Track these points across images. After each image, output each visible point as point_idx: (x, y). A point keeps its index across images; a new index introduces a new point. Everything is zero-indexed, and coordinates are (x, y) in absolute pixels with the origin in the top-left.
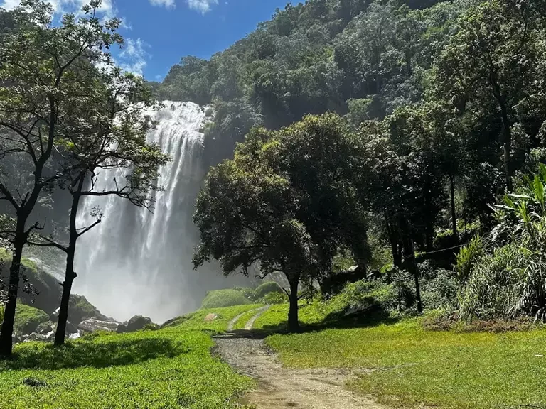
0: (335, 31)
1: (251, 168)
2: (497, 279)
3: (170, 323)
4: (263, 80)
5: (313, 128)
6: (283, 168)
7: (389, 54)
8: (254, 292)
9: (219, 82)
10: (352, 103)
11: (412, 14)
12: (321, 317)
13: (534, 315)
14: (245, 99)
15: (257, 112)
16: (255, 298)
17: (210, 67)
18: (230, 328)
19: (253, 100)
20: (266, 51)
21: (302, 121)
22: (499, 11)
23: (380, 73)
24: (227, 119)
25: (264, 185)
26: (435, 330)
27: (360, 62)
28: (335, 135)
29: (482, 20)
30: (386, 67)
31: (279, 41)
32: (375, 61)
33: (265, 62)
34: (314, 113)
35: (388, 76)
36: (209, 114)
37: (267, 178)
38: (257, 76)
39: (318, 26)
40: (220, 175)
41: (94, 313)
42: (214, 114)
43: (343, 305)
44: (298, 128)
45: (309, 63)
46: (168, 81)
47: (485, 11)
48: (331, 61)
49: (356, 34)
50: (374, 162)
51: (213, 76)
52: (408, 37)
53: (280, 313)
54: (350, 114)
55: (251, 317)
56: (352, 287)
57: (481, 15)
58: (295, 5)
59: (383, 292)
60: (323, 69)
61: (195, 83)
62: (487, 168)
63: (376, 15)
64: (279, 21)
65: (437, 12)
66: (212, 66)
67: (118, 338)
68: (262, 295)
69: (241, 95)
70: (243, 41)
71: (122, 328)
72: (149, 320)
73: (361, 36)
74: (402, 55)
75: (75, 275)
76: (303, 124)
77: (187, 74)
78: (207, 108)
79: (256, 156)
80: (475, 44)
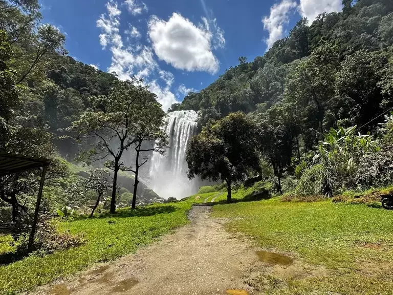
0: (251, 76)
1: (208, 137)
2: (311, 179)
3: (183, 200)
4: (220, 99)
5: (233, 118)
6: (221, 135)
7: (273, 84)
8: (219, 187)
9: (203, 101)
10: (258, 105)
11: (283, 66)
12: (242, 197)
13: (325, 194)
14: (213, 107)
15: (218, 112)
16: (219, 190)
17: (199, 96)
18: (205, 202)
19: (216, 108)
20: (222, 87)
21: (228, 115)
22: (314, 62)
23: (270, 92)
24: (206, 116)
25: (213, 143)
26: (285, 201)
27: (261, 89)
28: (242, 121)
29: (306, 67)
30: (273, 89)
31: (226, 82)
32: (267, 88)
33: (221, 91)
34: (233, 112)
35: (273, 93)
36: (199, 114)
37: (213, 141)
38: (218, 97)
39: (243, 75)
40: (195, 140)
41: (156, 196)
42: (201, 115)
43: (252, 192)
44: (227, 119)
45: (239, 90)
46: (183, 103)
47: (308, 63)
48: (249, 89)
49: (258, 77)
50: (260, 131)
51: (200, 99)
52: (282, 76)
53: (224, 196)
54: (257, 110)
55: (214, 197)
56: (256, 184)
57: (306, 65)
58: (234, 67)
59: (268, 186)
60: (245, 92)
61: (194, 102)
62: (312, 131)
63: (266, 68)
64: (227, 74)
65: (294, 64)
66: (199, 95)
67: (164, 205)
68: (222, 188)
69: (211, 106)
70: (213, 84)
71: (165, 202)
72: (175, 199)
73: (261, 77)
74: (279, 84)
75: (138, 182)
76: (228, 117)
77: (190, 99)
78: (198, 112)
79: (210, 131)
80: (303, 77)
